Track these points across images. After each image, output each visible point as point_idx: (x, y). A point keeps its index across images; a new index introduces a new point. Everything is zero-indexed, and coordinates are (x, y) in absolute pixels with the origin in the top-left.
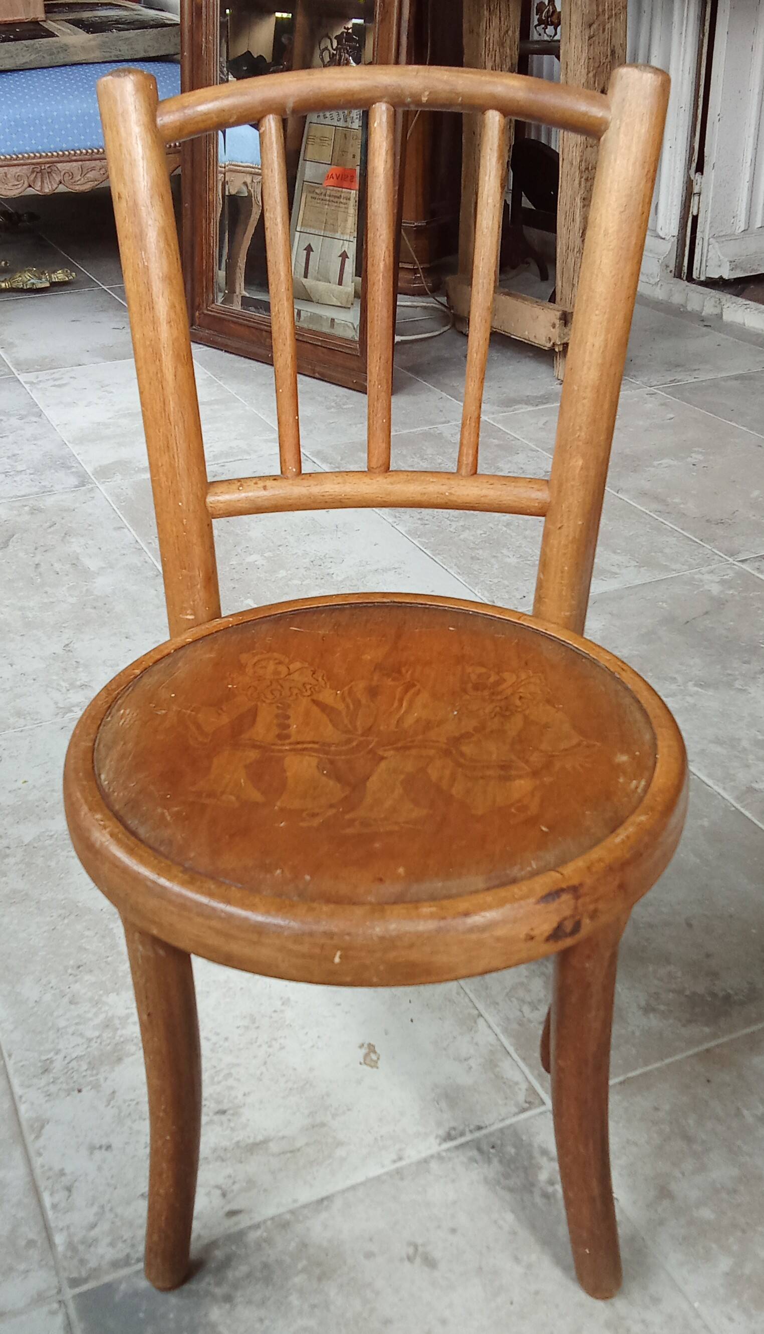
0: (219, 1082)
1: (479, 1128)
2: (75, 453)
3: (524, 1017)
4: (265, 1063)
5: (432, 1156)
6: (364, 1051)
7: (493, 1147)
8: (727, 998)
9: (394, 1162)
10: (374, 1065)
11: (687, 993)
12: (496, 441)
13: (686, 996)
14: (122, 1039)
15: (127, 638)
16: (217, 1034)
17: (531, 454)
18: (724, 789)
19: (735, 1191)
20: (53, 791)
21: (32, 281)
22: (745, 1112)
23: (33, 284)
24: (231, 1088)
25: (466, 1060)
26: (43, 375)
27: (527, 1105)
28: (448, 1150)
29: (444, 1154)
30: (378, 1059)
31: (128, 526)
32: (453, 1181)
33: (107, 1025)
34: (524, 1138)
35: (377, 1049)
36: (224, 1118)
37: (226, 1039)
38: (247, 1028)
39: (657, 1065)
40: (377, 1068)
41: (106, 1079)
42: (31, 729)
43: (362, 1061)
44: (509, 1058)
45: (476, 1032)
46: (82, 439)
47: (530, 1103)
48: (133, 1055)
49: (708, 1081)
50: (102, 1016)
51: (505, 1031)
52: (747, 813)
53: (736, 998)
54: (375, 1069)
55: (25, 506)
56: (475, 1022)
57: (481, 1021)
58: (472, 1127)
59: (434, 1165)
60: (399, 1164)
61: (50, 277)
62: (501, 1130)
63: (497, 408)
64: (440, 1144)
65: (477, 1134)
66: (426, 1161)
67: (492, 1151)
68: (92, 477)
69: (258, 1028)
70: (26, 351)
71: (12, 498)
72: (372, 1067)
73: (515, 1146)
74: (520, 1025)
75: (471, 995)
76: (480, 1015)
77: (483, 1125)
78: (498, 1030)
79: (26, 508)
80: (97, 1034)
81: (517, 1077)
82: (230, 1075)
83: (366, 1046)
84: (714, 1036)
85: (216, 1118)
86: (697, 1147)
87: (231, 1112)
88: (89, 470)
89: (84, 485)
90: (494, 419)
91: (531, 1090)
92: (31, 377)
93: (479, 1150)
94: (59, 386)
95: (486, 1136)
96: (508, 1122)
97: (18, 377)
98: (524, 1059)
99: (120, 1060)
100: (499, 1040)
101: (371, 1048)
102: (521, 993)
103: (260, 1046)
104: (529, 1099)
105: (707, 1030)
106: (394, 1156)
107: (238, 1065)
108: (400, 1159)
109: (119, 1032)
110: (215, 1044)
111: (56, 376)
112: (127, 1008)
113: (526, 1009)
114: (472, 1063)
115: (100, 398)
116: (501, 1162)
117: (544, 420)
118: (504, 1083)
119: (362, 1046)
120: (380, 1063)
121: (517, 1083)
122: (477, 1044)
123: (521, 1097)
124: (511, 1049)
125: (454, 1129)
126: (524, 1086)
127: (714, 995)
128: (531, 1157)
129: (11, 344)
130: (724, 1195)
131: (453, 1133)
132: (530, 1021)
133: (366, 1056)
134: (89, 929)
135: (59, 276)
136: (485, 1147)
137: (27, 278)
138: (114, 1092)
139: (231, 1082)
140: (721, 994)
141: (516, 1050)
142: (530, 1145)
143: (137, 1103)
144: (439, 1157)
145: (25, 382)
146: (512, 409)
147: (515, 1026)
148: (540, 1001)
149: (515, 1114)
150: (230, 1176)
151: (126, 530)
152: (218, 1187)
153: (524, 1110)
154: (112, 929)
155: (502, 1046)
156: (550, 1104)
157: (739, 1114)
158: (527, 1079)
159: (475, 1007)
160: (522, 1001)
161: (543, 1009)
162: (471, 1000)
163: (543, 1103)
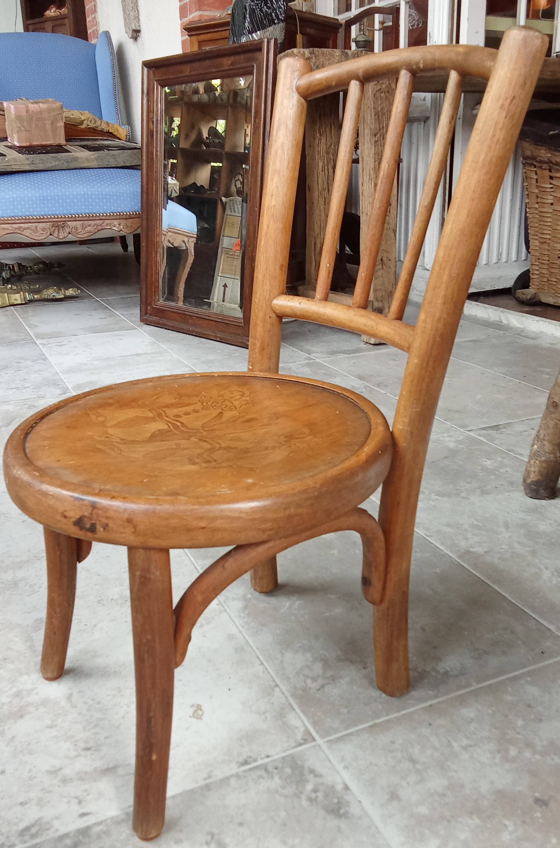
0: (89, 730)
1: (268, 756)
2: (63, 378)
3: (307, 686)
4: (123, 717)
5: (232, 776)
6: (194, 709)
7: (276, 769)
8: (446, 673)
9: (205, 779)
10: (200, 718)
11: (420, 670)
12: (323, 372)
13: (418, 672)
14: (26, 704)
16: (93, 700)
17: (344, 378)
18: (451, 552)
19: (444, 795)
20: (10, 556)
21: (53, 294)
22: (455, 744)
23: (54, 296)
24: (97, 733)
25: (264, 713)
26: (51, 340)
27: (303, 741)
28: (245, 771)
29: (241, 774)
30: (203, 714)
32: (245, 791)
33: (18, 695)
34: (299, 762)
35: (203, 708)
36: (88, 753)
37: (99, 703)
38: (114, 696)
39: (396, 715)
40: (201, 719)
41: (10, 728)
42: (4, 522)
43: (191, 715)
44: (294, 712)
45: (272, 696)
46: (70, 371)
47: (305, 740)
48: (31, 713)
49: (430, 724)
50: (15, 690)
51: (293, 695)
52: (466, 566)
53: (451, 673)
54: (200, 721)
55: (26, 404)
56: (273, 690)
57: (277, 689)
58: (263, 756)
59: (233, 781)
60: (208, 781)
61: (65, 292)
62: (283, 758)
63: (326, 355)
64: (239, 767)
65: (266, 760)
66: (227, 779)
67: (275, 771)
68: (71, 390)
69: (122, 696)
70: (43, 328)
71: (18, 400)
72: (198, 719)
73: (291, 768)
74: (303, 690)
75: (273, 674)
76: (277, 685)
77: (270, 754)
78: (288, 694)
79: (26, 406)
80: (9, 700)
81: (298, 723)
83: (195, 706)
84: (436, 697)
85: (83, 753)
86: (419, 767)
87: (94, 749)
88: (70, 386)
89: (65, 394)
90: (323, 361)
91: (308, 732)
92: (44, 341)
93: (266, 770)
94: (60, 346)
95: (272, 761)
96: (288, 753)
97: (36, 341)
98: (304, 712)
99: (22, 716)
100: (288, 701)
101: (199, 707)
102: (306, 671)
103: (122, 707)
104: (305, 737)
105: (431, 693)
106: (205, 776)
107: (105, 719)
108: (209, 777)
109: (26, 699)
110: (90, 706)
111: (60, 341)
113: (309, 681)
114: (268, 715)
115: (84, 351)
116: (280, 778)
117: (353, 361)
118: (289, 728)
119: (192, 706)
120: (203, 717)
121: (297, 728)
122: (272, 703)
123: (299, 736)
124: (296, 706)
125: (250, 757)
126: (302, 729)
128: (302, 774)
129: (35, 326)
130: (436, 798)
131: (249, 760)
132: (310, 689)
133: (195, 712)
134: (16, 637)
135: (70, 292)
136: (270, 768)
137: (51, 293)
138: (14, 737)
139: (97, 730)
141: (299, 707)
142: (302, 767)
143: (29, 744)
144: (237, 776)
145: (40, 344)
146: (334, 356)
147: (300, 692)
148: (318, 676)
149: (295, 747)
150: (86, 790)
152: (76, 797)
153: (300, 745)
154: (32, 636)
155: (290, 704)
156: (319, 741)
157: (450, 745)
158: (304, 725)
159: (274, 681)
160: (307, 676)
161: (320, 681)
162: (271, 677)
163: (314, 740)
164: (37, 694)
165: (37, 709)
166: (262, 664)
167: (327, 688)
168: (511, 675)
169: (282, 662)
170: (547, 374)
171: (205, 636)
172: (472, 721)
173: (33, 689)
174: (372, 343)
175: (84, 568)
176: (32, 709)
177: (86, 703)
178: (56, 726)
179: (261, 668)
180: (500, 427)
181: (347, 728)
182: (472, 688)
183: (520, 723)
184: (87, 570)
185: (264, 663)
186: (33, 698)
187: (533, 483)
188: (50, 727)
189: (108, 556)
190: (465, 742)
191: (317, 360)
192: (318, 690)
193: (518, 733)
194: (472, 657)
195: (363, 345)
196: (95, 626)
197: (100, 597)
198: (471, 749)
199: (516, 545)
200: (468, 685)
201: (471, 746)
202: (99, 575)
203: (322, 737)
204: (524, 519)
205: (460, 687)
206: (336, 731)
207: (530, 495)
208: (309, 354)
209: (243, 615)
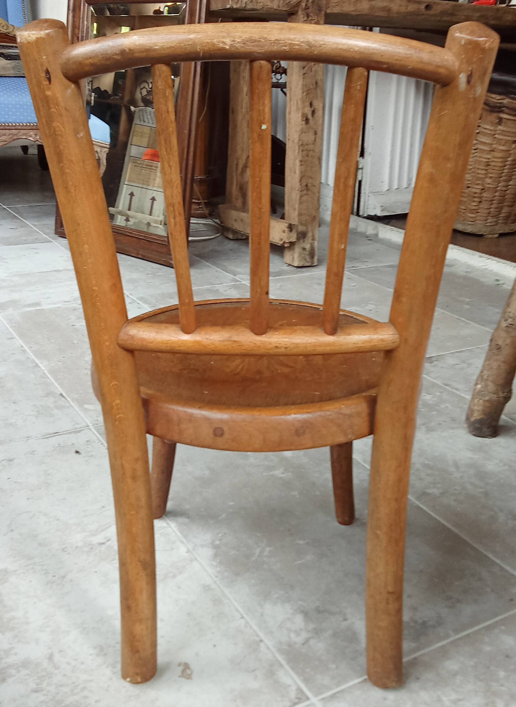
3: (291, 640)
6: (181, 668)
8: (424, 623)
10: (189, 677)
14: (6, 666)
15: (14, 403)
16: (76, 660)
22: (444, 699)
24: (86, 697)
25: (253, 671)
27: (297, 701)
30: (192, 673)
31: (17, 337)
35: (191, 667)
40: (191, 679)
43: (180, 674)
44: (283, 669)
45: (259, 652)
47: (299, 699)
48: (13, 676)
49: (418, 679)
51: (280, 650)
52: (424, 508)
53: (429, 623)
56: (258, 645)
57: (262, 645)
69: (106, 654)
72: (187, 678)
74: (288, 646)
75: (255, 628)
76: (261, 641)
78: (274, 650)
81: (289, 681)
82: (84, 688)
83: (182, 664)
84: (418, 649)
91: (300, 690)
98: (293, 669)
99: (4, 680)
100: (275, 657)
101: (187, 666)
102: (288, 625)
104: (299, 696)
105: (413, 645)
107: (91, 681)
109: (4, 661)
110: (74, 666)
112: (10, 644)
113: (293, 635)
114: (258, 672)
118: (281, 686)
119: (179, 665)
120: (193, 676)
121: (289, 686)
122: (260, 660)
123: (293, 695)
124: (284, 663)
126: (294, 688)
127: (416, 622)
132: (295, 643)
133: (183, 671)
139: (86, 693)
140: (420, 621)
141: (288, 663)
147: (285, 647)
148: (301, 630)
151: (15, 340)
153: (295, 704)
155: (277, 660)
156: (314, 700)
157: (439, 700)
158: (295, 683)
159: (258, 636)
160: (289, 630)
161: (304, 635)
162: (254, 631)
163: (308, 699)
164: (16, 654)
165: (19, 671)
166: (243, 617)
167: (312, 642)
168: (486, 624)
169: (262, 615)
170: (468, 304)
171: (179, 588)
172: (456, 674)
173: (10, 649)
174: (296, 265)
175: (41, 512)
176: (13, 672)
177: (68, 663)
178: (42, 690)
179: (242, 622)
180: (433, 359)
181: (338, 684)
182: (451, 639)
183: (502, 674)
184: (45, 515)
185: (245, 616)
186: (11, 659)
187: (476, 421)
188: (36, 691)
189: (64, 499)
190: (454, 696)
191: (243, 282)
192: (303, 644)
193: (502, 685)
194: (446, 606)
195: (286, 268)
196: (64, 577)
197: (64, 544)
198: (461, 703)
199: (469, 487)
200: (447, 636)
201: (460, 700)
202: (58, 520)
203: (316, 695)
204: (471, 458)
205: (440, 639)
206: (328, 688)
207: (474, 433)
208: (235, 275)
209: (215, 564)
